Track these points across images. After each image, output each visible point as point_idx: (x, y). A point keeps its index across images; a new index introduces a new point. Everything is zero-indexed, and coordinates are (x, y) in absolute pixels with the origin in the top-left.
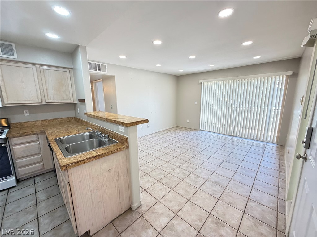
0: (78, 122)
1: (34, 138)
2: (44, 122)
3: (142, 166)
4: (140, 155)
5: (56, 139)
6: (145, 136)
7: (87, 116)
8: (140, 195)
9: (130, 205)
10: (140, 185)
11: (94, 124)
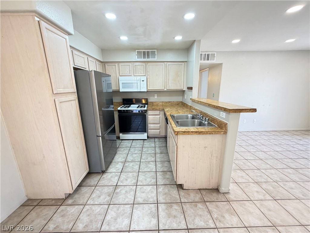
0: (184, 106)
1: (158, 112)
2: (163, 103)
3: (237, 159)
4: (236, 149)
5: (170, 115)
6: (248, 132)
7: (192, 101)
8: (229, 184)
9: (218, 187)
10: (231, 176)
11: (196, 108)
